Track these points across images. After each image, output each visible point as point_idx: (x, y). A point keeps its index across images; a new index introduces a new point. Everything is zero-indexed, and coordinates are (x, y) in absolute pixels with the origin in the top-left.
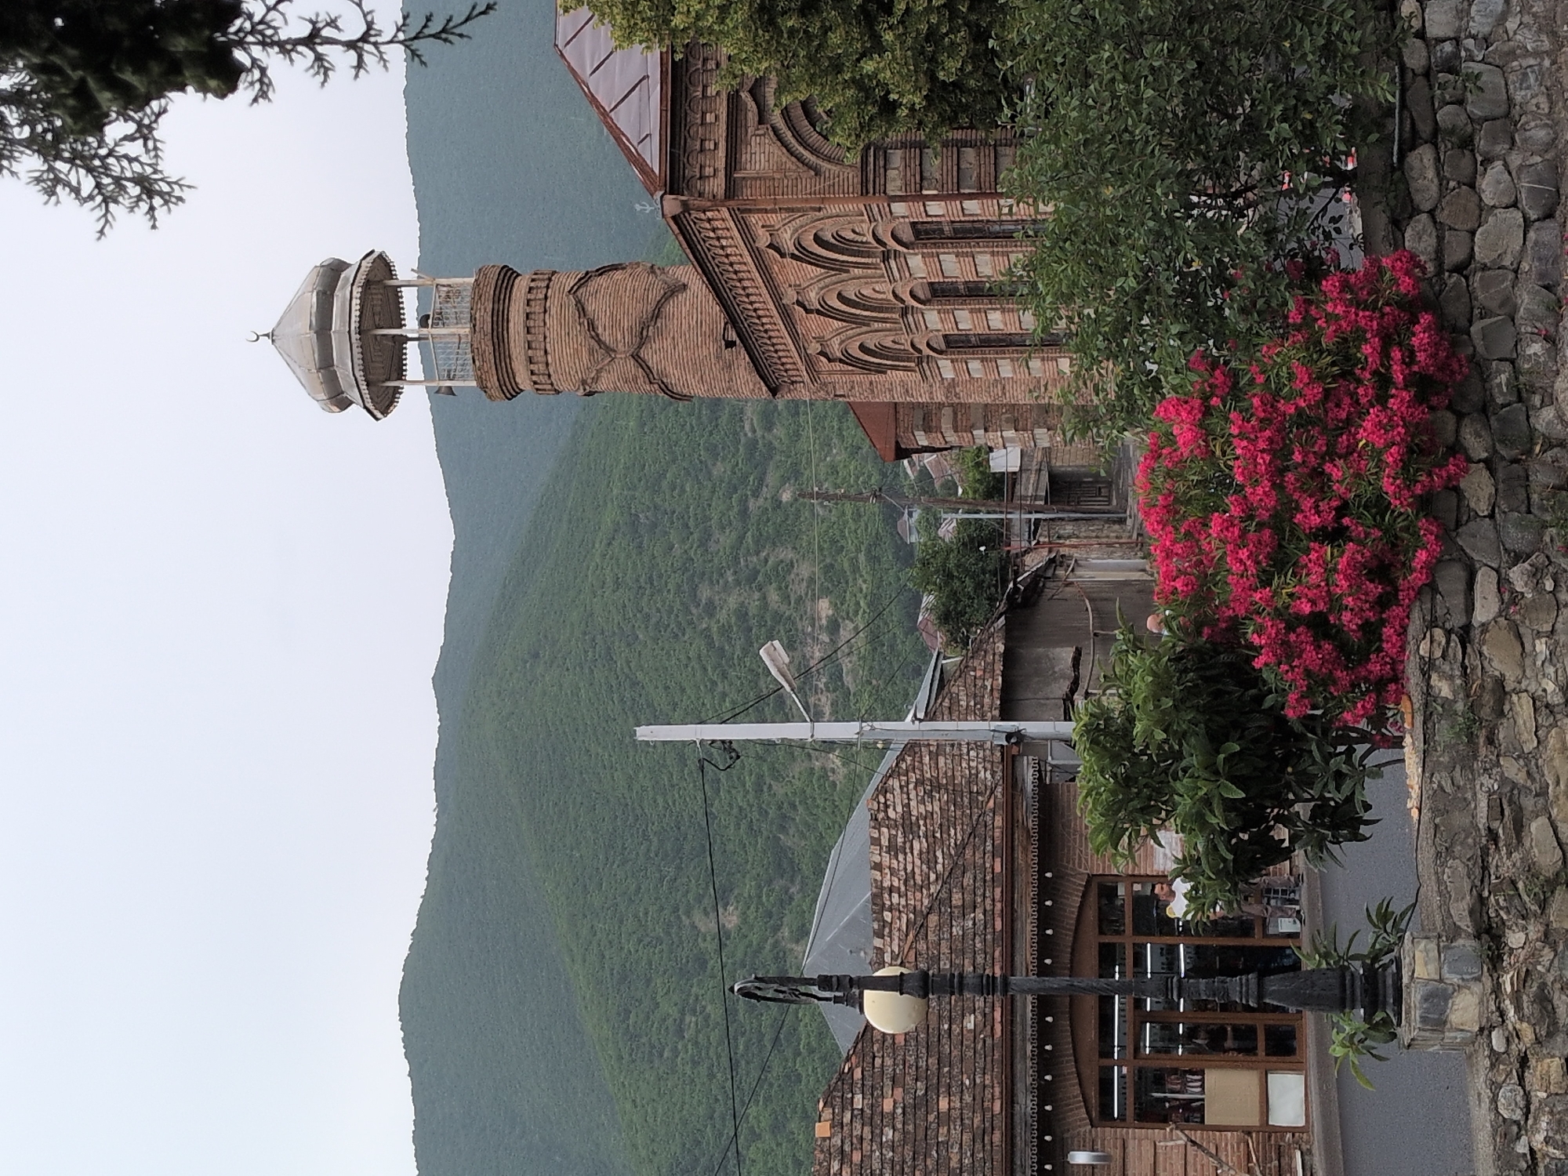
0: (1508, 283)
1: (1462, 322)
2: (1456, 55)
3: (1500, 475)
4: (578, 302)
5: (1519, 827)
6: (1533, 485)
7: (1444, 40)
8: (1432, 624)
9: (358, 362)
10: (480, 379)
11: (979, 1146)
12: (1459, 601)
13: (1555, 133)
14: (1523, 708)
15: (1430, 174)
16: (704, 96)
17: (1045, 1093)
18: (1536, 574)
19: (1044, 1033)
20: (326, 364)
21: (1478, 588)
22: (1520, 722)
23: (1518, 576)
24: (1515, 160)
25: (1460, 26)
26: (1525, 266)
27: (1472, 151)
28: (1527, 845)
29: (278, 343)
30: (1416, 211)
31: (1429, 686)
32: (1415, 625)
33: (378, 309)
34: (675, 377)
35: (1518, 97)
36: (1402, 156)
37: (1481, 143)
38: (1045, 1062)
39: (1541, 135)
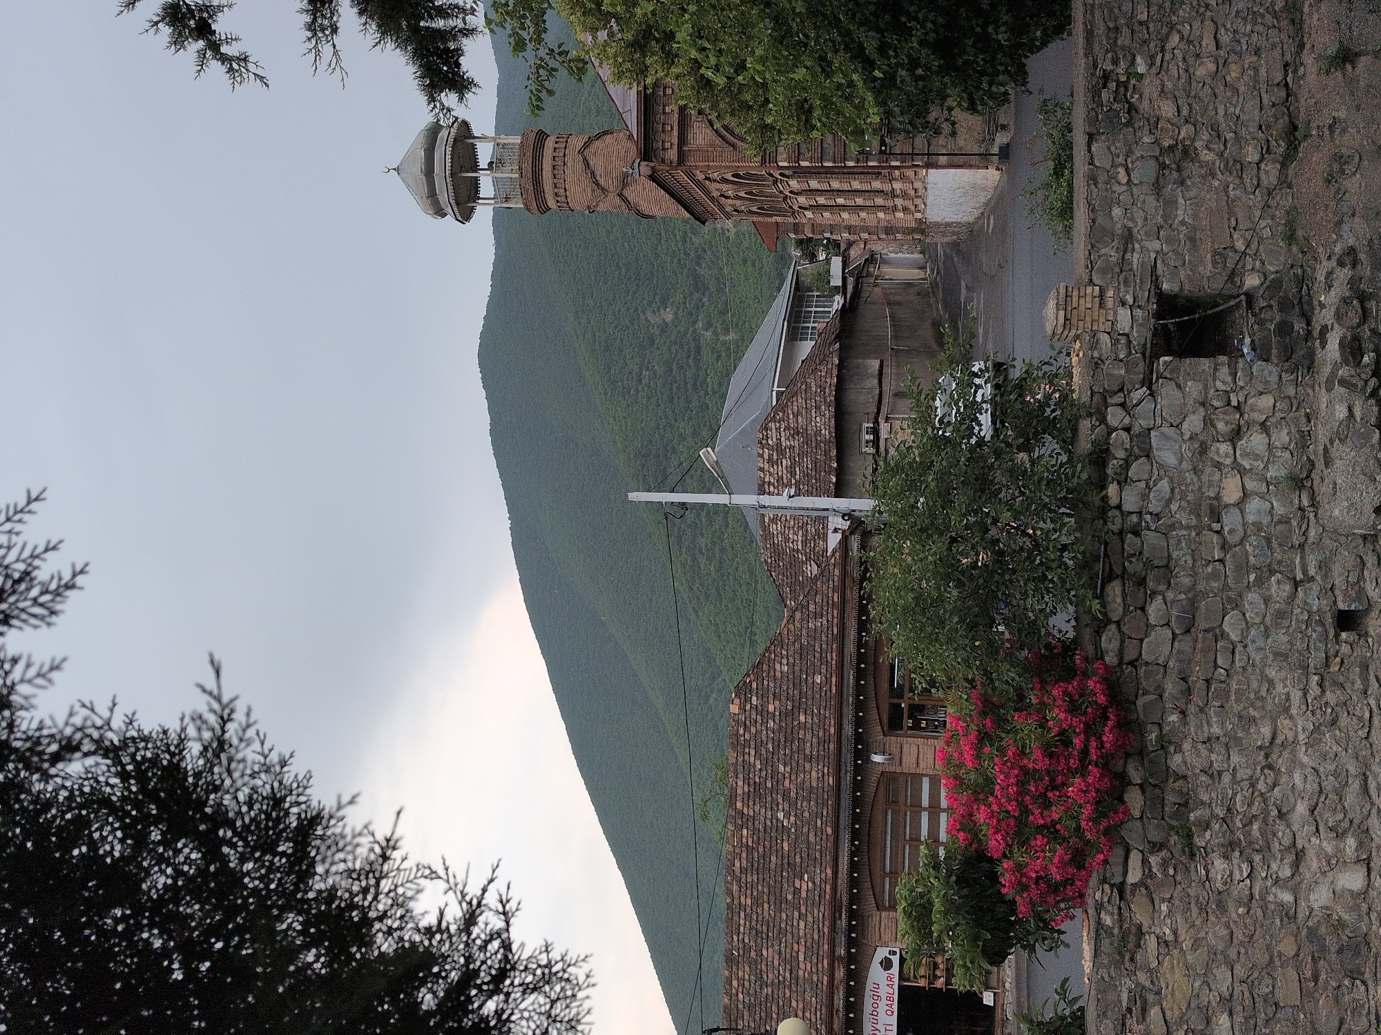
0: (1160, 676)
1: (1132, 698)
2: (1139, 524)
3: (1148, 793)
4: (585, 159)
5: (1144, 1010)
6: (1166, 802)
7: (1132, 513)
8: (1104, 881)
9: (452, 194)
10: (525, 205)
11: (821, 748)
12: (1119, 869)
13: (1195, 581)
14: (1151, 943)
15: (1119, 600)
16: (665, 94)
17: (859, 722)
18: (1164, 864)
19: (859, 690)
20: (432, 194)
21: (1130, 863)
22: (1149, 950)
23: (1154, 860)
24: (1170, 595)
25: (1143, 506)
26: (1171, 664)
27: (1145, 588)
28: (1148, 1020)
29: (402, 175)
30: (1109, 622)
31: (1099, 918)
32: (1093, 881)
33: (461, 155)
34: (644, 207)
35: (1175, 555)
36: (1103, 587)
37: (1151, 584)
38: (859, 706)
39: (1186, 581)
